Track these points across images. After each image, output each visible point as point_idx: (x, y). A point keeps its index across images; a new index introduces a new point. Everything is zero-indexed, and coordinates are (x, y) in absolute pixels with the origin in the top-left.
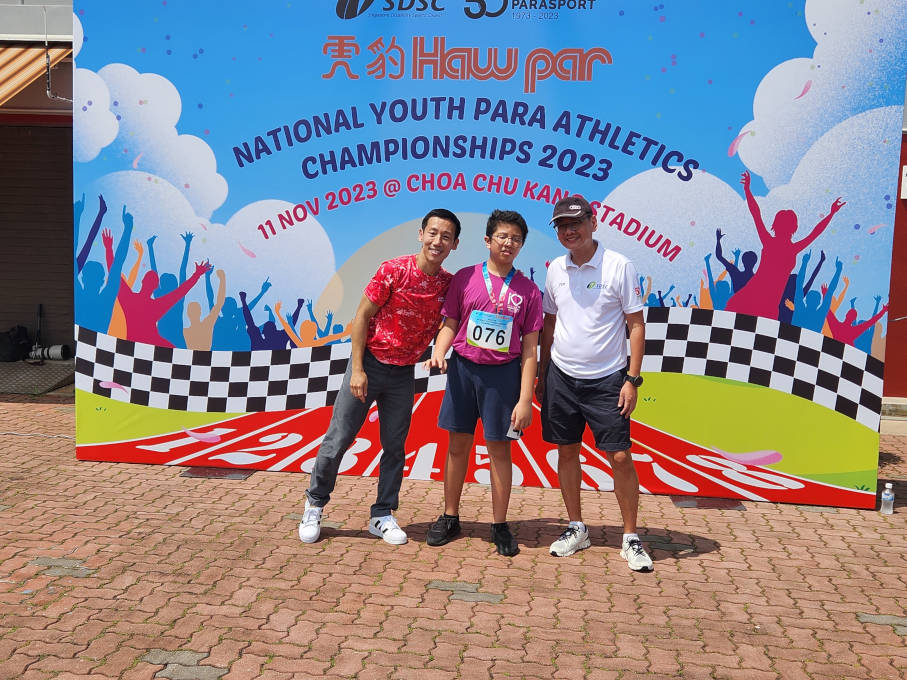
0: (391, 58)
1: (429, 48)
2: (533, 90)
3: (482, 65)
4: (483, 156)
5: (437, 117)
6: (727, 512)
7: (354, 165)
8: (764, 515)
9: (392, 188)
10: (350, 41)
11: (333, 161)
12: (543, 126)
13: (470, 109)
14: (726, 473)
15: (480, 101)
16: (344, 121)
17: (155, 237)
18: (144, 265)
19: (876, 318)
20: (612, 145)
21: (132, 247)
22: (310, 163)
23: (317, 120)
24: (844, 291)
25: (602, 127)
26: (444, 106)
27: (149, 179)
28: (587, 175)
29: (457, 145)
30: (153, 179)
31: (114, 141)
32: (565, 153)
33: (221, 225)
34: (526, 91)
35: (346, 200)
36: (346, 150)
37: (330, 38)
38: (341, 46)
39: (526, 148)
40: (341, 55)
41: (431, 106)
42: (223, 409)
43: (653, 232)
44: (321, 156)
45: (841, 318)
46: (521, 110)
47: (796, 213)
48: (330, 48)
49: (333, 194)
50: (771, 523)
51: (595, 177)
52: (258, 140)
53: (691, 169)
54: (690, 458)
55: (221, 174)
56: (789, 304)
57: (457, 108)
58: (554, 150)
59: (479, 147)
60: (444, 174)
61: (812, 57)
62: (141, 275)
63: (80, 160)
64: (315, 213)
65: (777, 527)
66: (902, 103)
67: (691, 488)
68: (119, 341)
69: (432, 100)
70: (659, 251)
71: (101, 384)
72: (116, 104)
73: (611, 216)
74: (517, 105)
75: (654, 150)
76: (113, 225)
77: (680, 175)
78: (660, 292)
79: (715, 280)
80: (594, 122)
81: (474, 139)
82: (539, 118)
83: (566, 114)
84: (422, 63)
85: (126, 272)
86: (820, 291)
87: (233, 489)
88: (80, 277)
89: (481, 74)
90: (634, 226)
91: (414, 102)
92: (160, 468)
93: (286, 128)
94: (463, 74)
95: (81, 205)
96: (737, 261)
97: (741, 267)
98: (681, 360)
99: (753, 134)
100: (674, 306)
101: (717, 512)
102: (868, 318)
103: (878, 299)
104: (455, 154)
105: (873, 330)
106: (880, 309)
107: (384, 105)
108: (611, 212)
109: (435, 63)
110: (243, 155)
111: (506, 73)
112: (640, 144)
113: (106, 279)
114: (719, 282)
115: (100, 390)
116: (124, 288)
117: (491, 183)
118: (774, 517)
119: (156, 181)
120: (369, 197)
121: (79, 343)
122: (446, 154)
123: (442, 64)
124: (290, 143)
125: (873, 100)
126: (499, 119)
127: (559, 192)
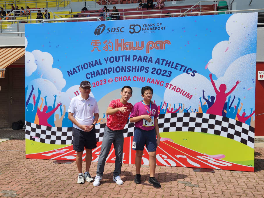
0: (109, 45)
1: (120, 42)
2: (149, 53)
3: (135, 46)
4: (135, 71)
5: (122, 61)
6: (209, 173)
7: (100, 75)
8: (220, 174)
9: (110, 81)
10: (98, 41)
11: (94, 74)
12: (152, 62)
13: (131, 59)
14: (209, 161)
15: (134, 56)
16: (97, 63)
17: (46, 96)
18: (44, 104)
19: (251, 115)
20: (172, 67)
21: (40, 99)
22: (88, 75)
23: (89, 63)
24: (241, 107)
25: (169, 62)
26: (124, 58)
28: (165, 76)
29: (128, 68)
30: (46, 80)
31: (36, 71)
32: (158, 70)
33: (64, 92)
34: (147, 53)
35: (98, 85)
36: (98, 71)
37: (93, 40)
38: (96, 43)
39: (147, 69)
40: (96, 45)
41: (121, 58)
42: (65, 144)
43: (184, 91)
44: (91, 73)
45: (241, 115)
46: (145, 58)
47: (226, 85)
48: (93, 43)
49: (94, 83)
50: (223, 177)
51: (167, 76)
52: (74, 69)
53: (195, 73)
54: (198, 156)
55: (64, 79)
56: (225, 111)
57: (128, 58)
58: (155, 69)
59: (134, 69)
60: (125, 77)
61: (228, 40)
62: (43, 107)
63: (27, 76)
65: (224, 178)
66: (256, 52)
67: (198, 166)
68: (37, 125)
69: (121, 56)
70: (186, 97)
71: (32, 137)
72: (36, 60)
73: (172, 87)
74: (144, 57)
75: (183, 68)
76: (35, 93)
77: (191, 75)
78: (187, 108)
79: (203, 104)
80: (166, 61)
81: (133, 66)
82: (151, 60)
83: (158, 59)
84: (118, 46)
85: (39, 106)
86: (234, 107)
87: (66, 167)
88: (27, 108)
89: (134, 49)
90: (179, 90)
91: (116, 57)
92: (48, 160)
93: (81, 65)
94: (129, 49)
95: (27, 88)
96: (209, 99)
97: (210, 101)
98: (194, 128)
99: (212, 63)
100: (191, 112)
101: (206, 173)
102: (249, 115)
103: (252, 109)
104: (127, 71)
105: (251, 118)
106: (253, 112)
107: (108, 58)
108: (172, 86)
109: (121, 46)
110: (70, 73)
111: (141, 48)
112: (179, 67)
113: (34, 108)
114: (204, 105)
115: (32, 139)
116: (39, 111)
117: (138, 79)
118: (223, 175)
119: (47, 81)
120: (104, 83)
121: (26, 126)
122: (125, 71)
123: (124, 46)
124: (83, 70)
125: (247, 52)
126: (140, 61)
127: (157, 81)
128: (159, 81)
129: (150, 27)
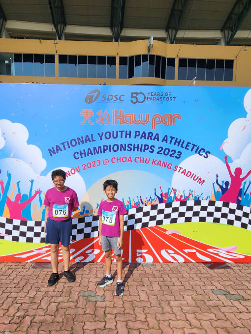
0: (105, 117)
1: (118, 114)
2: (155, 128)
3: (137, 119)
4: (138, 150)
5: (121, 137)
7: (92, 154)
9: (106, 162)
10: (90, 111)
11: (84, 153)
12: (158, 140)
13: (133, 135)
14: (220, 254)
15: (136, 132)
16: (88, 139)
18: (16, 192)
20: (182, 146)
21: (11, 185)
22: (76, 154)
23: (78, 139)
25: (178, 141)
26: (124, 134)
27: (17, 161)
28: (174, 157)
29: (128, 147)
32: (166, 149)
33: (44, 176)
35: (89, 166)
36: (89, 149)
38: (87, 113)
39: (152, 148)
40: (87, 116)
41: (119, 134)
43: (196, 176)
44: (80, 152)
46: (150, 135)
47: (242, 169)
48: (83, 114)
49: (85, 165)
51: (176, 157)
52: (57, 146)
53: (208, 154)
55: (44, 158)
56: (240, 198)
57: (129, 134)
58: (162, 148)
59: (136, 148)
60: (124, 157)
61: (246, 117)
64: (79, 171)
67: (209, 260)
68: (7, 219)
69: (120, 131)
70: (198, 182)
73: (182, 170)
74: (149, 133)
75: (195, 148)
76: (4, 177)
77: (204, 156)
78: (198, 196)
79: (216, 191)
80: (176, 139)
81: (135, 145)
82: (157, 138)
83: (166, 136)
84: (116, 119)
86: (249, 194)
89: (136, 123)
90: (189, 173)
91: (113, 132)
92: (24, 264)
93: (68, 142)
94: (130, 123)
96: (223, 185)
97: (224, 187)
98: (205, 218)
99: (228, 142)
100: (203, 200)
104: (128, 150)
107: (103, 133)
109: (120, 119)
110: (52, 152)
111: (146, 122)
112: (191, 146)
113: (1, 197)
114: (218, 192)
116: (9, 200)
117: (141, 160)
119: (20, 161)
120: (98, 165)
122: (125, 150)
123: (123, 118)
124: (69, 147)
126: (143, 138)
127: (164, 163)
128: (167, 163)
129: (156, 97)
